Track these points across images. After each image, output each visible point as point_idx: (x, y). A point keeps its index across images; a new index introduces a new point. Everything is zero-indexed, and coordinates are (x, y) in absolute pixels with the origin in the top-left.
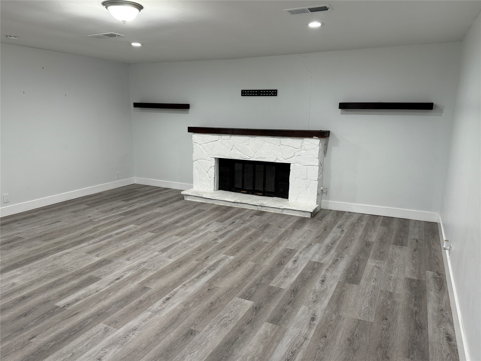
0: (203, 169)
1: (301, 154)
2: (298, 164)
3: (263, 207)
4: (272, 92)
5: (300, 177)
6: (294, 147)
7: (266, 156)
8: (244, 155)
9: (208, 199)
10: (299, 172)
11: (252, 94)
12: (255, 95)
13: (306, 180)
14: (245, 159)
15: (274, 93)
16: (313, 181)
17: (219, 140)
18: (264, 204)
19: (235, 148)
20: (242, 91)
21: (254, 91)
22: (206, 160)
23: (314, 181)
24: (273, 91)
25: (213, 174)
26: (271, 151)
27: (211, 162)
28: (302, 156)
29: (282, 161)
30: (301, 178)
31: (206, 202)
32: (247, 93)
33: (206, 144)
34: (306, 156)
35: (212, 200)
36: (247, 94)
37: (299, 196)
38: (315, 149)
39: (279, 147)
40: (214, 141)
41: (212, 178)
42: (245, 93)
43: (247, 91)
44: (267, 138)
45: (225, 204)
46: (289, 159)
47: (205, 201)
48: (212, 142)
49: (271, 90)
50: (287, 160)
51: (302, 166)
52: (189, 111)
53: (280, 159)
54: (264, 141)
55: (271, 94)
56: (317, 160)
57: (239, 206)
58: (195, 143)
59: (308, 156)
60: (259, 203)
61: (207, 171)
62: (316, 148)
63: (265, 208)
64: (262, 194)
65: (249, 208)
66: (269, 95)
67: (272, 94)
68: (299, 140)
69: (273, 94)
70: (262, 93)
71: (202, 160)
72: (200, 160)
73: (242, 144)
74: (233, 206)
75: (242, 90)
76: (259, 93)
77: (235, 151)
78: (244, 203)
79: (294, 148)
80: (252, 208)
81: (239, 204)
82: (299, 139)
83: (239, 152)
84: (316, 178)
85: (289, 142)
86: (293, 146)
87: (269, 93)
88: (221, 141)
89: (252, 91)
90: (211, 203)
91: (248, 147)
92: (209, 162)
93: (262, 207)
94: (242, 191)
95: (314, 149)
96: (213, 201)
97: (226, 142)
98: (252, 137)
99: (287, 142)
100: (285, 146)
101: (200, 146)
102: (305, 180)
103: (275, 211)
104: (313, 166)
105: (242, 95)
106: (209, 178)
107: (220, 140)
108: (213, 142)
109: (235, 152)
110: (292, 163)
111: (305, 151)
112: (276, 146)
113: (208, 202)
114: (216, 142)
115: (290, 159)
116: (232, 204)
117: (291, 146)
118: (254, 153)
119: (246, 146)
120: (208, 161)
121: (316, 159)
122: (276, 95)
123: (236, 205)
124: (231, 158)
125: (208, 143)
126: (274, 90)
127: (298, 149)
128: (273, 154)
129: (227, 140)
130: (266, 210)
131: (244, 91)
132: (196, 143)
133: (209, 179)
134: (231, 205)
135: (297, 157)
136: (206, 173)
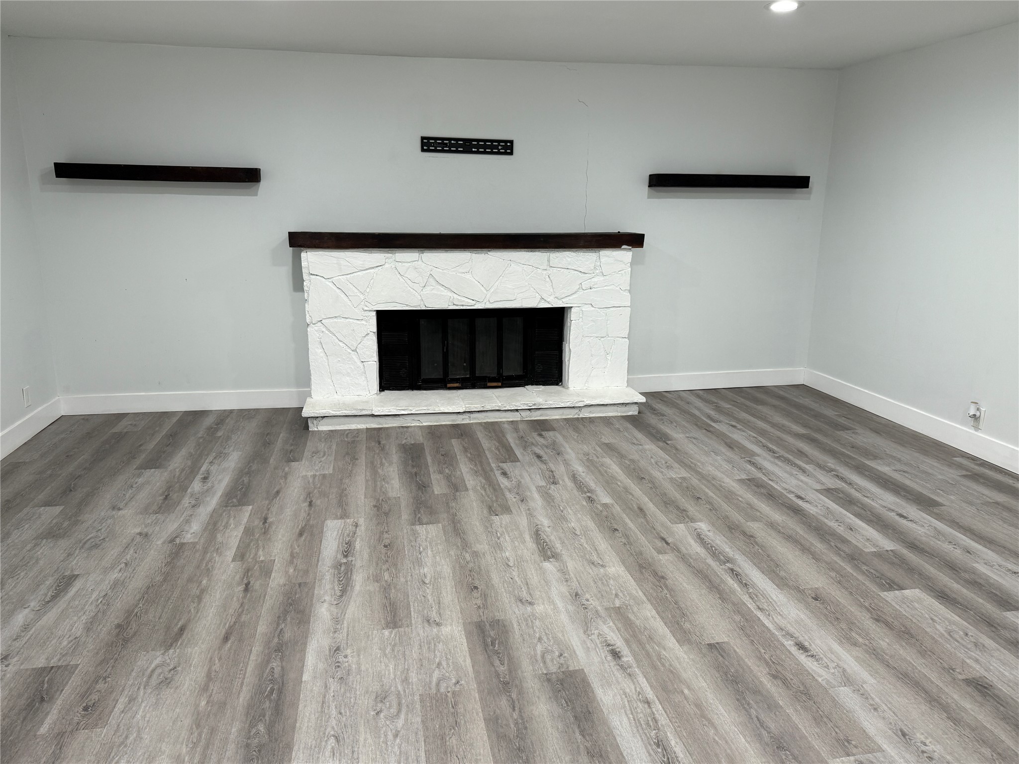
0: (341, 344)
1: (593, 285)
2: (587, 306)
3: (534, 410)
4: (501, 146)
5: (593, 335)
6: (581, 269)
7: (516, 294)
8: (459, 298)
9: (387, 418)
10: (591, 324)
11: (450, 149)
12: (457, 152)
13: (605, 338)
14: (462, 308)
15: (504, 147)
16: (618, 339)
17: (387, 266)
18: (540, 404)
19: (434, 283)
20: (423, 138)
21: (454, 141)
22: (348, 320)
23: (621, 340)
24: (504, 144)
25: (374, 353)
26: (527, 284)
27: (363, 322)
28: (595, 290)
29: (554, 303)
30: (595, 335)
31: (382, 424)
32: (435, 145)
33: (348, 276)
34: (605, 288)
35: (398, 418)
36: (436, 148)
37: (591, 375)
38: (623, 272)
39: (545, 272)
40: (373, 268)
41: (369, 363)
42: (430, 145)
43: (436, 139)
44: (517, 253)
45: (435, 422)
46: (567, 299)
47: (378, 425)
48: (367, 269)
49: (499, 141)
50: (564, 300)
51: (597, 310)
52: (261, 185)
53: (548, 300)
54: (509, 262)
55: (499, 150)
56: (627, 294)
57: (475, 418)
58: (311, 276)
59: (609, 288)
60: (527, 404)
61: (355, 346)
62: (625, 270)
63: (539, 412)
64: (500, 384)
65: (500, 418)
66: (492, 153)
67: (501, 151)
68: (590, 254)
69: (504, 151)
70: (475, 146)
71: (335, 320)
72: (331, 320)
73: (454, 271)
74: (459, 423)
75: (421, 137)
76: (468, 145)
77: (434, 289)
78: (490, 409)
79: (578, 272)
80: (506, 418)
81: (472, 416)
82: (589, 251)
83: (446, 291)
84: (625, 333)
85: (569, 259)
86: (576, 269)
87: (492, 147)
88: (394, 266)
89: (450, 139)
90: (394, 425)
91: (468, 276)
92: (358, 322)
93: (532, 411)
94: (449, 385)
95: (620, 272)
96: (401, 418)
97: (409, 268)
98: (478, 253)
99: (564, 259)
100: (558, 269)
101: (327, 283)
102: (602, 339)
103: (563, 414)
104: (620, 307)
105: (423, 150)
106: (361, 365)
107: (390, 265)
108: (368, 271)
109: (436, 292)
110: (576, 307)
111: (602, 278)
112: (539, 271)
113: (386, 424)
114: (377, 269)
115: (571, 298)
116: (454, 417)
117: (573, 268)
118: (485, 292)
119: (463, 275)
120: (355, 321)
121: (625, 293)
122: (511, 153)
123: (465, 419)
124: (424, 308)
125: (355, 274)
126: (506, 142)
127: (587, 275)
128: (532, 289)
129: (409, 264)
130: (541, 416)
131: (429, 138)
132: (314, 277)
133: (362, 367)
134: (453, 421)
135: (585, 292)
136: (350, 353)
